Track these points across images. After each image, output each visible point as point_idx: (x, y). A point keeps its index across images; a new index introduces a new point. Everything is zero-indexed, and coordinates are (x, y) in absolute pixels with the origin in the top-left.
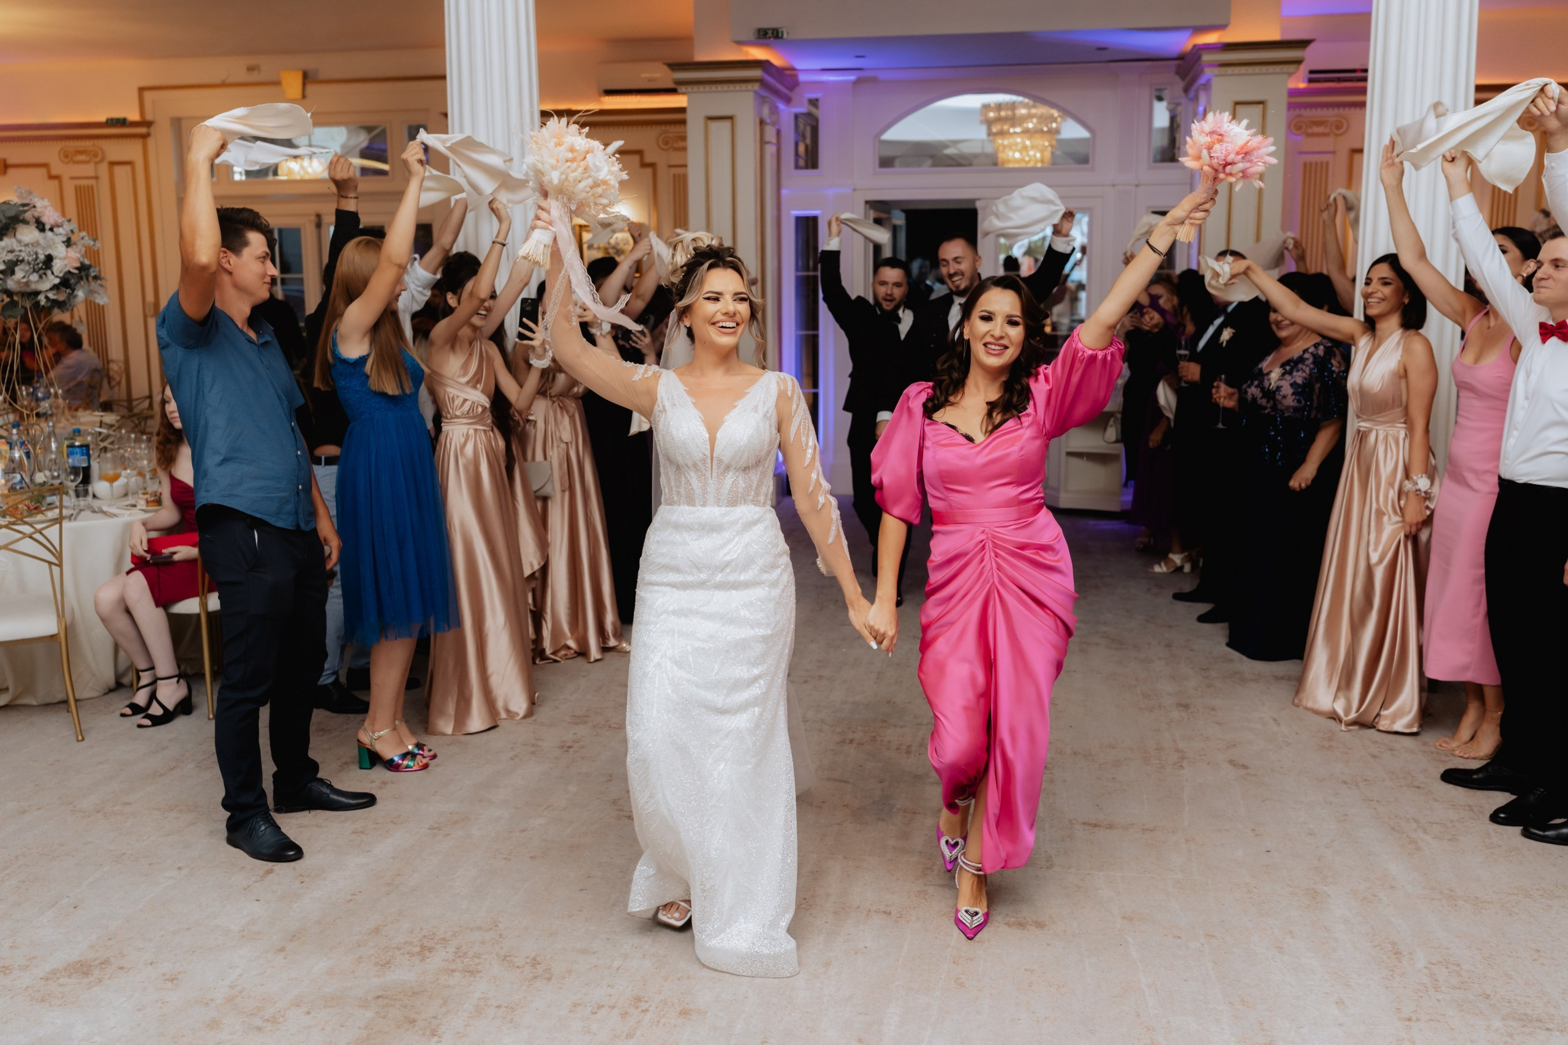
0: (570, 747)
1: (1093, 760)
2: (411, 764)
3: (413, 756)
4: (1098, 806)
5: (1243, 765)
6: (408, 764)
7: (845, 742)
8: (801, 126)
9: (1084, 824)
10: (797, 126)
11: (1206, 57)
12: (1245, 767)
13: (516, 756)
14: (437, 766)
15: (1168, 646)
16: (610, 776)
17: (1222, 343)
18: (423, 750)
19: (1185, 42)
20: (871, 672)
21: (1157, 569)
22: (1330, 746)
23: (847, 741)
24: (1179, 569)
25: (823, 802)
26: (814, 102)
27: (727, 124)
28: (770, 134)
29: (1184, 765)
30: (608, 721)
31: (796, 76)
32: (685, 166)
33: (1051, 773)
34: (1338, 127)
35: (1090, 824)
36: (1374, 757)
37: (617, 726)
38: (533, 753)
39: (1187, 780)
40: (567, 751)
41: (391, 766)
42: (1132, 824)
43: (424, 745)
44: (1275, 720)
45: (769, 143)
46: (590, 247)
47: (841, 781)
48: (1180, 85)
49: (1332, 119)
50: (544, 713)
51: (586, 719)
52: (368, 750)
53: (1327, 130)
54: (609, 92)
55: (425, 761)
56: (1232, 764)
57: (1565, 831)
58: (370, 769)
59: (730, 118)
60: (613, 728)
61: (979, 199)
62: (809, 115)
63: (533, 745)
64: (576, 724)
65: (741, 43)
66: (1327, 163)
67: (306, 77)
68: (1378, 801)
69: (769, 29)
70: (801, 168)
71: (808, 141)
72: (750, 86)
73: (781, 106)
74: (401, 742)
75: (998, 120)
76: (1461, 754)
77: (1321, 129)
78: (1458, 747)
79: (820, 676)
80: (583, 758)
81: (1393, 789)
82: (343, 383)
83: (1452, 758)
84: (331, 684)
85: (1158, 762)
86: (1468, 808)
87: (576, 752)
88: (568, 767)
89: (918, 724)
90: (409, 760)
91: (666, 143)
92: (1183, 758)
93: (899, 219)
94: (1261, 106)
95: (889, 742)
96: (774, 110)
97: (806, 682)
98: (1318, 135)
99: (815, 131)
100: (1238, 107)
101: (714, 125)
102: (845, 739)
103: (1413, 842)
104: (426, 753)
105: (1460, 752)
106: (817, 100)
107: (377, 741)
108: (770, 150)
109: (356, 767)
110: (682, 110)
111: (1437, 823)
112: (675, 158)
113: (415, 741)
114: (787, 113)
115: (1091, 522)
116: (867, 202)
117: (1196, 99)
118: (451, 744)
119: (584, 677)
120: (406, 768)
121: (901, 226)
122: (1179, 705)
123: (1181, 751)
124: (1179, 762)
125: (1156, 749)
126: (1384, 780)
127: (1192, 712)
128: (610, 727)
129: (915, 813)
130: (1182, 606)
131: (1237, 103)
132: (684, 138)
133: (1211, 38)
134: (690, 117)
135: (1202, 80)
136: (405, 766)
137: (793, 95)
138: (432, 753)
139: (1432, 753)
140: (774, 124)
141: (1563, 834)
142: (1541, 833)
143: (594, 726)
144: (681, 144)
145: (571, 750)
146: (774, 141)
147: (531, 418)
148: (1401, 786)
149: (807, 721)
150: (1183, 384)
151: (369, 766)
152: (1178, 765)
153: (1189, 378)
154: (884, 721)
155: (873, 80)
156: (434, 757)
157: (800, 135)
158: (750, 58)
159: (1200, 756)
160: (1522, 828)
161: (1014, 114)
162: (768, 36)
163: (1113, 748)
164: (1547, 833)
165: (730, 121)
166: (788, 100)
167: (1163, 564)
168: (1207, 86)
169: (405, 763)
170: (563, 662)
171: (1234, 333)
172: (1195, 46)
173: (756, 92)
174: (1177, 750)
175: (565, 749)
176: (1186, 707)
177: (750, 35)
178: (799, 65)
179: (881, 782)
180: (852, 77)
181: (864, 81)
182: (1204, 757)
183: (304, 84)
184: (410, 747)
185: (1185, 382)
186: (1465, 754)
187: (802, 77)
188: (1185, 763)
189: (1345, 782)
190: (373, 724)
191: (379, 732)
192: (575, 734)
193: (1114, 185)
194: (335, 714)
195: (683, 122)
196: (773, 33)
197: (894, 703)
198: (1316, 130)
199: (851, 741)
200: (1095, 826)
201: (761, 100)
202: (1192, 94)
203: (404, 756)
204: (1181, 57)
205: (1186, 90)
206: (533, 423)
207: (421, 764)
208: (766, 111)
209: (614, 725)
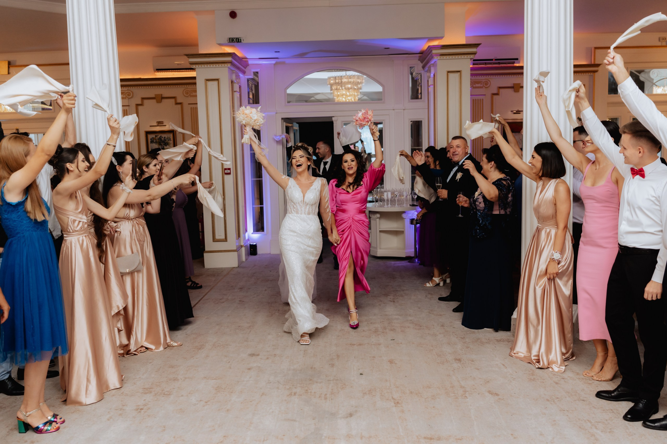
0: (142, 409)
1: (421, 396)
2: (49, 428)
3: (50, 422)
4: (429, 425)
5: (496, 394)
6: (47, 429)
7: (292, 395)
8: (250, 85)
9: (425, 438)
10: (248, 85)
11: (434, 52)
12: (497, 395)
13: (111, 418)
14: (65, 427)
15: (443, 326)
16: (164, 428)
17: (457, 179)
18: (57, 418)
19: (425, 46)
20: (301, 350)
21: (428, 285)
22: (534, 379)
23: (293, 394)
24: (438, 285)
25: (284, 435)
26: (256, 74)
27: (216, 83)
28: (236, 87)
29: (467, 396)
30: (163, 390)
31: (247, 61)
32: (197, 104)
33: (402, 406)
34: (486, 84)
35: (428, 438)
36: (557, 383)
37: (168, 393)
38: (120, 415)
39: (471, 405)
40: (140, 412)
41: (37, 430)
42: (450, 436)
43: (58, 415)
44: (503, 365)
45: (236, 91)
46: (152, 142)
47: (292, 420)
48: (421, 65)
49: (484, 81)
50: (128, 388)
51: (151, 390)
52: (24, 422)
53: (482, 86)
54: (159, 70)
55: (57, 426)
56: (490, 393)
57: (664, 423)
58: (25, 433)
59: (217, 80)
60: (166, 394)
61: (334, 117)
62: (253, 79)
63: (121, 409)
64: (145, 393)
65: (221, 45)
66: (483, 99)
67: (9, 64)
68: (567, 411)
69: (235, 38)
70: (251, 104)
71: (254, 92)
72: (226, 65)
73: (241, 75)
74: (44, 415)
75: (336, 83)
76: (597, 379)
77: (479, 85)
78: (595, 375)
79: (275, 355)
80: (149, 416)
81: (572, 402)
82: (6, 216)
83: (593, 381)
84: (7, 379)
85: (453, 395)
86: (611, 411)
87: (145, 412)
88: (140, 423)
89: (328, 380)
90: (48, 426)
91: (187, 93)
92: (465, 392)
93: (296, 127)
94: (459, 73)
95: (315, 392)
96: (238, 77)
97: (268, 358)
98: (478, 87)
99: (257, 87)
100: (449, 73)
101: (209, 83)
102: (292, 393)
103: (593, 435)
104: (58, 420)
105: (597, 378)
106: (257, 73)
107: (28, 417)
108: (237, 95)
109: (16, 432)
110: (194, 78)
111: (600, 422)
112: (191, 100)
113: (52, 414)
114: (243, 78)
115: (393, 263)
116: (282, 119)
117: (429, 71)
118: (74, 412)
119: (150, 363)
120: (46, 431)
121: (297, 130)
122: (456, 359)
123: (464, 387)
124: (464, 394)
125: (451, 387)
126: (566, 397)
127: (463, 363)
128: (164, 394)
129: (334, 439)
130: (444, 304)
131: (448, 72)
132: (195, 91)
133: (436, 43)
134: (198, 81)
135: (432, 62)
136: (45, 430)
137: (246, 70)
138: (62, 420)
139: (583, 379)
140: (238, 83)
141: (663, 425)
142: (653, 425)
143: (156, 394)
144: (194, 94)
145: (142, 411)
146: (238, 91)
147: (117, 230)
148: (575, 400)
149: (271, 382)
150: (440, 200)
151: (25, 432)
152: (464, 396)
153: (443, 197)
154: (311, 380)
155: (284, 63)
156: (64, 422)
157: (250, 88)
158: (225, 52)
159: (474, 389)
160: (642, 422)
161: (342, 82)
162: (234, 41)
163: (430, 388)
164: (656, 424)
165: (217, 81)
166: (244, 73)
167: (430, 282)
168: (435, 65)
169: (46, 428)
170: (139, 355)
171: (462, 175)
172: (429, 46)
173: (229, 68)
174: (462, 387)
175: (139, 410)
176: (459, 360)
177: (226, 41)
178: (249, 56)
179: (314, 419)
180: (273, 62)
181: (279, 63)
182: (475, 390)
183: (9, 67)
184: (49, 418)
185: (441, 199)
186: (599, 379)
187: (250, 62)
188: (467, 395)
189: (548, 400)
190: (26, 408)
191: (30, 412)
192: (145, 400)
193: (394, 110)
194: (9, 396)
195: (195, 84)
196: (236, 40)
197: (315, 368)
198: (477, 85)
199: (295, 394)
200: (431, 439)
201: (231, 72)
202: (426, 68)
203: (45, 424)
204: (422, 53)
205: (423, 67)
206: (119, 233)
207: (55, 428)
208: (234, 77)
209: (166, 393)
